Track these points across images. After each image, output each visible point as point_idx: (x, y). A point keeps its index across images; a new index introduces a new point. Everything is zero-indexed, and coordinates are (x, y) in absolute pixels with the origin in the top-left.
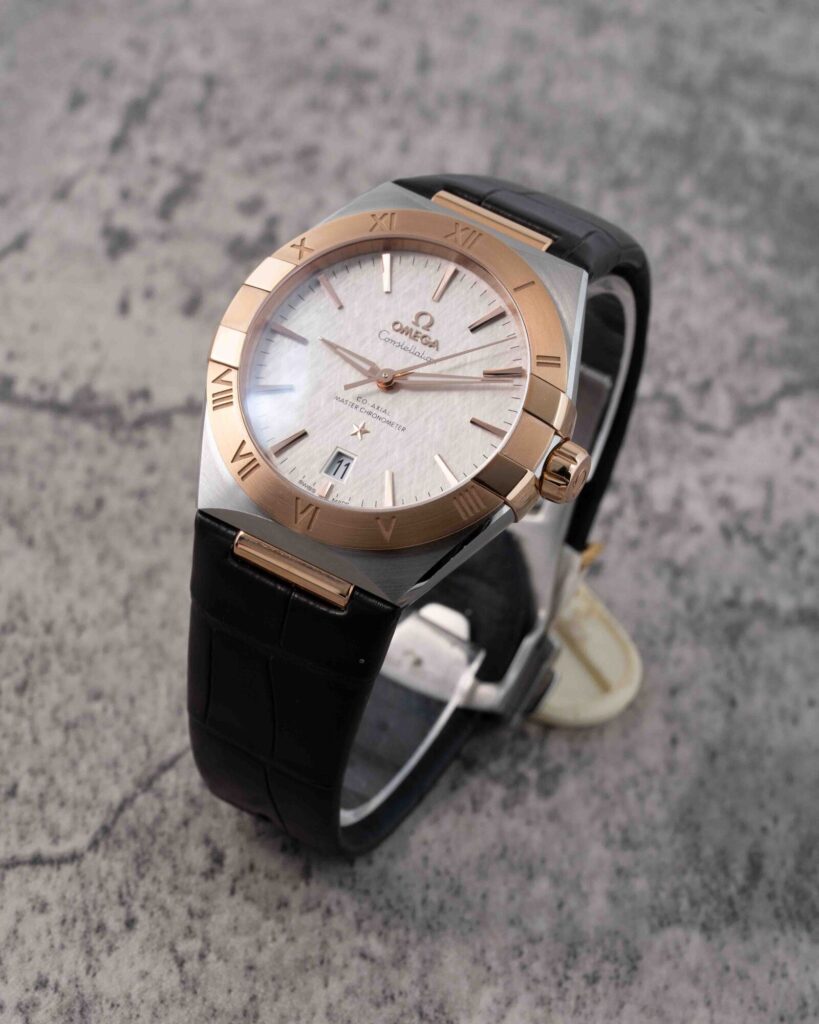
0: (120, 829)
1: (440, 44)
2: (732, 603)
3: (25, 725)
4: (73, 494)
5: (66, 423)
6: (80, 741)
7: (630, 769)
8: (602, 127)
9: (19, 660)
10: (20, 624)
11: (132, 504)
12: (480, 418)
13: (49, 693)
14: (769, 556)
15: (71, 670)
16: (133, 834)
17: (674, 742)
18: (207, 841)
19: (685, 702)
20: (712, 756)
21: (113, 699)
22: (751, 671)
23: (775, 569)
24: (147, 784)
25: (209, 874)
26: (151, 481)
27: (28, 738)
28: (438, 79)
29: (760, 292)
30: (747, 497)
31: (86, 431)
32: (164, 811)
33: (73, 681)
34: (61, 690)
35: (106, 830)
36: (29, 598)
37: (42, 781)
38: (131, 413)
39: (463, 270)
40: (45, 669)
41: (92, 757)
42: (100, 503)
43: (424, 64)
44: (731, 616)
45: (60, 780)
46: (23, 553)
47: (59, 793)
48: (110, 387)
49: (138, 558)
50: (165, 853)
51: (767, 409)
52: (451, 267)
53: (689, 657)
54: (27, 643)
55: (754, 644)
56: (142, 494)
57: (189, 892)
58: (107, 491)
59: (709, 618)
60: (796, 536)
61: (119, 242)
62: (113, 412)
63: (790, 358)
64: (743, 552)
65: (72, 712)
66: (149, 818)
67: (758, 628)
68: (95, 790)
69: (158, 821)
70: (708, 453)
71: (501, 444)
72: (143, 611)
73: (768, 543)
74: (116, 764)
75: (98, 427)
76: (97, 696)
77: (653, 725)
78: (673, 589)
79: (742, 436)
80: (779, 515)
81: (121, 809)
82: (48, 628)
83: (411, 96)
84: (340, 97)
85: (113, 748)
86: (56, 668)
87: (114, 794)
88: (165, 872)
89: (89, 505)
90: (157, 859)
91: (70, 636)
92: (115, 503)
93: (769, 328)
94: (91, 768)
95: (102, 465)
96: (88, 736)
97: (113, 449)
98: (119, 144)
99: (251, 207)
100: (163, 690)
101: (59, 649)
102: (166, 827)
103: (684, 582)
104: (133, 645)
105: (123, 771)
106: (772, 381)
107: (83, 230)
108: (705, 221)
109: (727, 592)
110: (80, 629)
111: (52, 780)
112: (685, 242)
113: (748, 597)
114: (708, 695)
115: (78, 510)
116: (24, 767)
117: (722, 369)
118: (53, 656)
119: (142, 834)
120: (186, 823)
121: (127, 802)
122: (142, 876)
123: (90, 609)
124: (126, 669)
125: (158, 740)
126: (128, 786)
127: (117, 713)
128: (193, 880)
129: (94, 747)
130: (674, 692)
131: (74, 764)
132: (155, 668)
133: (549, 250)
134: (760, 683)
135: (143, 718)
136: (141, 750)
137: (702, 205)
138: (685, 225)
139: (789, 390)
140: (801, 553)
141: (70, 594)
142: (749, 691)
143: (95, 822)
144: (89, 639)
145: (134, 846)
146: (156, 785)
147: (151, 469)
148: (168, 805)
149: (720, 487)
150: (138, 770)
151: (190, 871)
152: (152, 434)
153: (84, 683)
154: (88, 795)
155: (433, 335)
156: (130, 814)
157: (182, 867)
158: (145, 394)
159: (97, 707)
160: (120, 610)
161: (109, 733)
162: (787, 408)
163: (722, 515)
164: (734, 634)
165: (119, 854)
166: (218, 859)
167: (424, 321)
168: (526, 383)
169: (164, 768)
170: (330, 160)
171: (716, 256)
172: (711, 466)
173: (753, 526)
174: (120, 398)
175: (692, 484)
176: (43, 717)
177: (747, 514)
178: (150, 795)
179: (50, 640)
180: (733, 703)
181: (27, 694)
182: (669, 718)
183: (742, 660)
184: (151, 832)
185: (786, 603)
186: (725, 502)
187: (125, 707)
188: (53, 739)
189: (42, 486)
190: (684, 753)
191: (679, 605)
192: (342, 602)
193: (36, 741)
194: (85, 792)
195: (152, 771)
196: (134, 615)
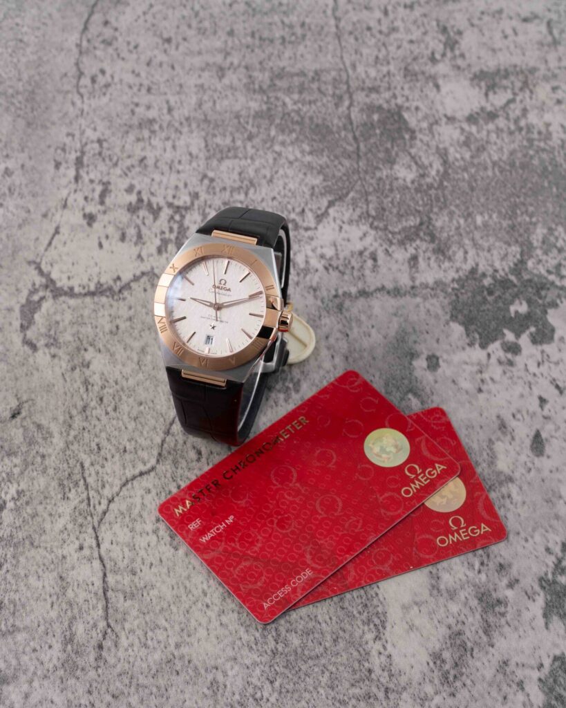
0: (165, 453)
1: (173, 100)
2: (336, 296)
3: (121, 423)
4: (108, 327)
5: (96, 299)
6: (141, 423)
7: (322, 372)
8: (238, 116)
9: (111, 398)
10: (106, 384)
11: (128, 323)
12: (252, 312)
13: (124, 408)
14: (343, 273)
15: (129, 397)
16: (169, 453)
17: (333, 357)
18: (194, 448)
19: (332, 340)
20: (347, 358)
21: (146, 403)
22: (349, 321)
23: (346, 277)
24: (167, 432)
25: (198, 460)
26: (131, 312)
27: (123, 428)
28: (176, 114)
29: (310, 167)
30: (329, 252)
31: (104, 299)
32: (176, 441)
33: (131, 400)
34: (128, 406)
35: (160, 454)
36: (106, 373)
37: (133, 443)
38: (116, 289)
39: (231, 261)
40: (120, 400)
41: (147, 428)
42: (117, 327)
43: (170, 110)
44: (337, 301)
45: (139, 441)
46: (99, 355)
47: (140, 445)
48: (106, 279)
49: (137, 345)
50: (182, 457)
51: (326, 214)
52: (226, 261)
53: (328, 321)
54: (111, 391)
55: (348, 310)
56: (130, 319)
57: (194, 469)
58: (118, 321)
59: (330, 304)
60: (349, 262)
61: (90, 219)
62: (110, 289)
63: (328, 190)
64: (334, 274)
65: (134, 413)
66: (172, 445)
67: (347, 303)
68: (152, 440)
69: (176, 445)
70: (312, 239)
71: (263, 320)
72: (145, 365)
73: (341, 268)
74: (155, 428)
75: (107, 297)
76: (141, 404)
77: (324, 353)
78: (316, 297)
79: (320, 227)
80: (341, 256)
81: (162, 445)
82: (116, 383)
83: (170, 125)
84: (146, 133)
85: (153, 422)
86: (124, 398)
87: (158, 440)
88: (184, 464)
89: (114, 329)
90: (180, 460)
91: (124, 383)
92: (123, 326)
93: (317, 181)
94: (148, 433)
95: (113, 312)
96: (142, 420)
97: (115, 304)
98: (77, 178)
99: (130, 189)
100: (161, 394)
101: (122, 389)
102: (179, 447)
103: (318, 293)
104: (147, 379)
105: (158, 430)
106: (324, 202)
107: (76, 218)
108: (283, 144)
109: (333, 293)
110: (127, 380)
111: (136, 441)
112: (279, 154)
113: (340, 292)
114: (339, 335)
115: (111, 332)
116: (126, 440)
117: (306, 204)
118: (121, 393)
119: (172, 452)
120: (185, 443)
121: (163, 441)
122: (177, 468)
123: (127, 370)
124: (147, 390)
125: (166, 414)
126: (162, 435)
127: (149, 408)
128: (194, 463)
129: (146, 424)
130: (327, 337)
131: (142, 433)
132: (156, 386)
133: (257, 244)
134: (354, 324)
135: (159, 407)
136: (162, 420)
137: (281, 138)
138: (277, 148)
139: (331, 204)
140: (353, 268)
141: (119, 367)
142: (351, 329)
143: (155, 453)
144: (131, 382)
145: (171, 458)
146: (171, 431)
147: (130, 308)
148: (177, 438)
149: (319, 251)
150: (163, 428)
151: (192, 461)
152: (126, 293)
153: (135, 400)
154: (150, 443)
155: (227, 286)
156: (165, 445)
157: (189, 460)
158: (119, 278)
159: (142, 408)
160: (138, 367)
161: (149, 417)
162: (331, 211)
163: (323, 262)
164: (340, 308)
165: (167, 463)
166: (199, 453)
167: (223, 282)
168: (264, 296)
169: (171, 424)
170: (150, 162)
171: (291, 158)
172: (314, 243)
173: (334, 263)
174: (111, 283)
175: (310, 253)
176: (125, 417)
177: (331, 259)
178: (170, 436)
179: (118, 387)
180: (347, 335)
181: (118, 410)
182: (328, 348)
183: (346, 317)
184: (175, 450)
185: (353, 290)
186: (322, 256)
187: (151, 405)
188: (131, 426)
189: (96, 327)
190: (337, 360)
191: (319, 303)
192: (224, 384)
193: (126, 428)
194: (149, 442)
195: (168, 427)
196: (143, 368)
